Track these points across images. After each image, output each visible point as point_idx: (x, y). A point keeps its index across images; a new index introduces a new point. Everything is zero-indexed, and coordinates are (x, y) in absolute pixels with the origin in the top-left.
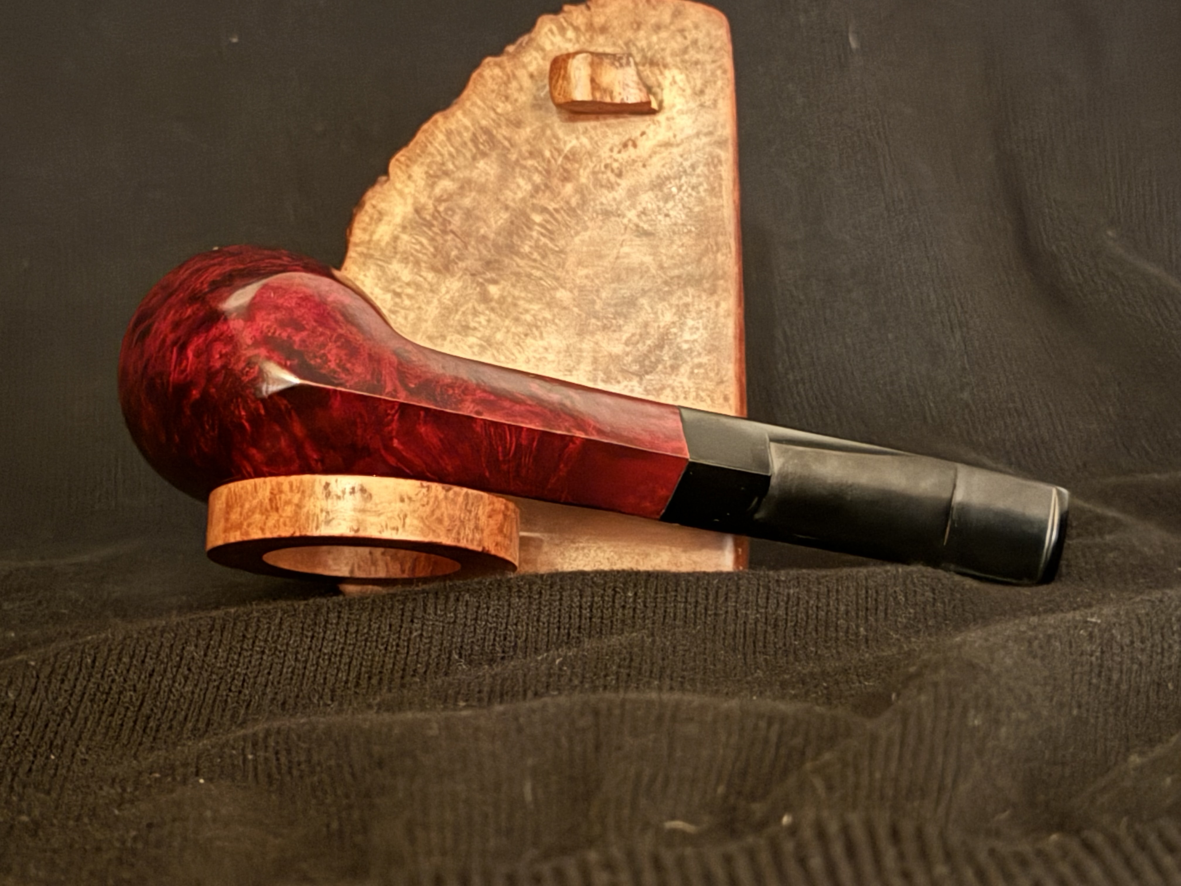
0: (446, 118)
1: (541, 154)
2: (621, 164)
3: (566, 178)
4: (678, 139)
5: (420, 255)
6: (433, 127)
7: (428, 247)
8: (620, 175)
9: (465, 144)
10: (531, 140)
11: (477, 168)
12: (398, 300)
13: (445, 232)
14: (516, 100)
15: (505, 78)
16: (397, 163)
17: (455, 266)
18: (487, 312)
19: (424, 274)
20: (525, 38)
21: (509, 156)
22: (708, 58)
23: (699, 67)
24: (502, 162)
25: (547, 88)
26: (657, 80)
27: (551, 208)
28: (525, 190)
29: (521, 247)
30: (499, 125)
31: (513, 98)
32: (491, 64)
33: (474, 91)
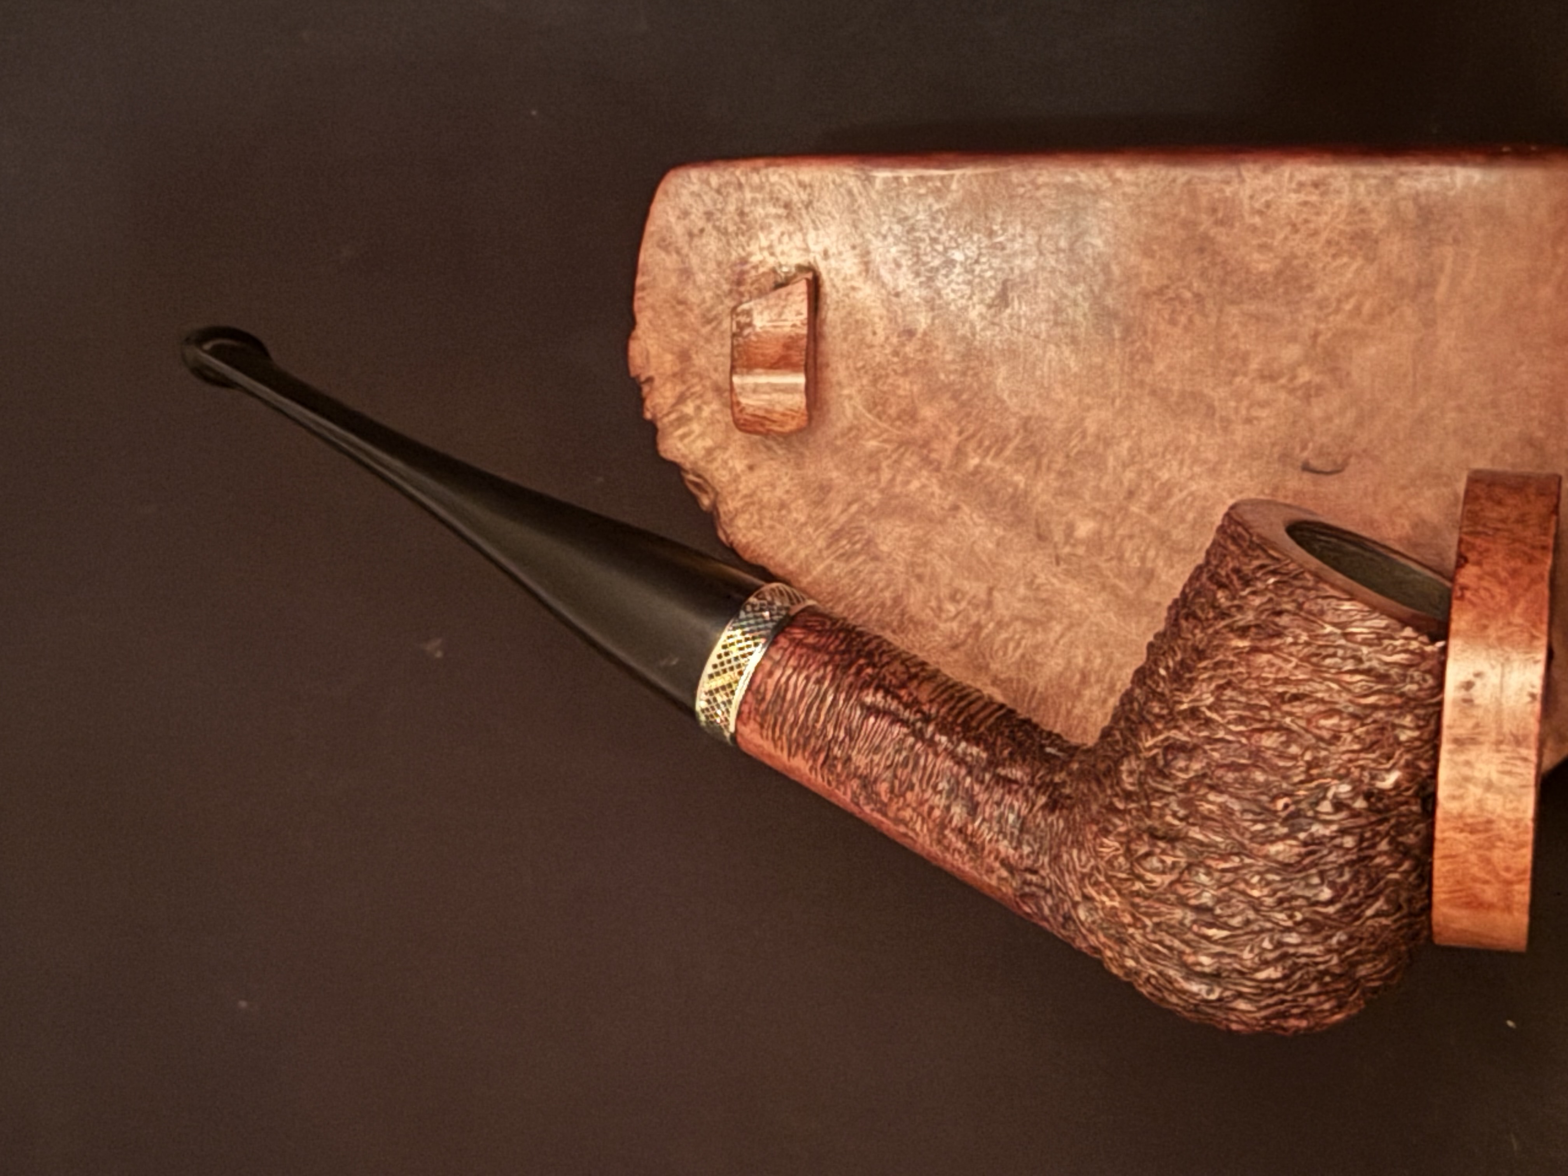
1: (872, 455)
2: (893, 331)
3: (912, 416)
4: (859, 241)
5: (1023, 642)
8: (910, 333)
9: (852, 571)
10: (851, 470)
11: (890, 555)
12: (1093, 679)
13: (989, 605)
14: (788, 492)
15: (753, 509)
17: (1043, 588)
18: (1117, 539)
19: (1052, 637)
21: (874, 504)
22: (734, 196)
23: (747, 210)
24: (883, 515)
25: (770, 443)
26: (764, 274)
27: (958, 440)
28: (928, 479)
29: (1016, 487)
30: (825, 520)
31: (785, 497)
32: (729, 531)
33: (771, 558)
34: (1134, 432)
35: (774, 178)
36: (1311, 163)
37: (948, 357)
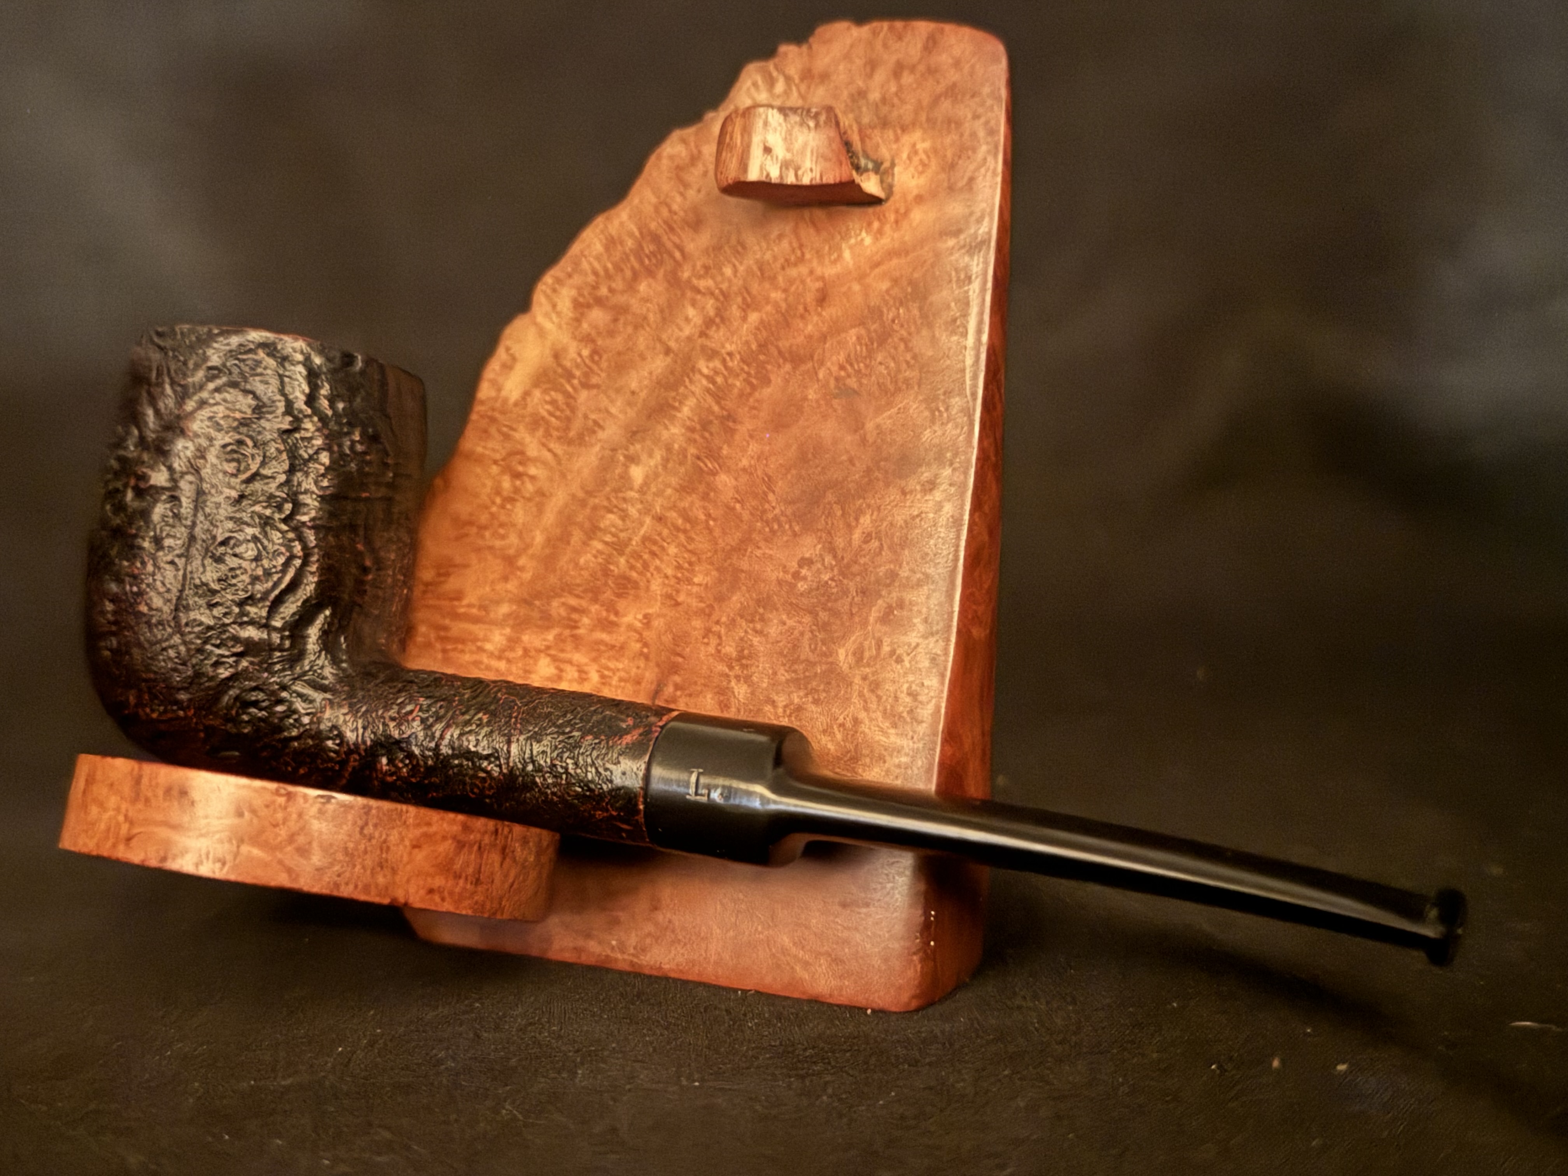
0: (607, 219)
4: (908, 244)
5: (553, 419)
6: (591, 234)
9: (627, 256)
10: (710, 250)
11: (638, 291)
12: (518, 483)
13: (586, 385)
16: (544, 287)
17: (593, 436)
18: (625, 506)
19: (553, 446)
21: (680, 274)
22: (967, 112)
24: (669, 282)
28: (694, 325)
29: (678, 410)
32: (676, 138)
33: (646, 181)
34: (711, 523)
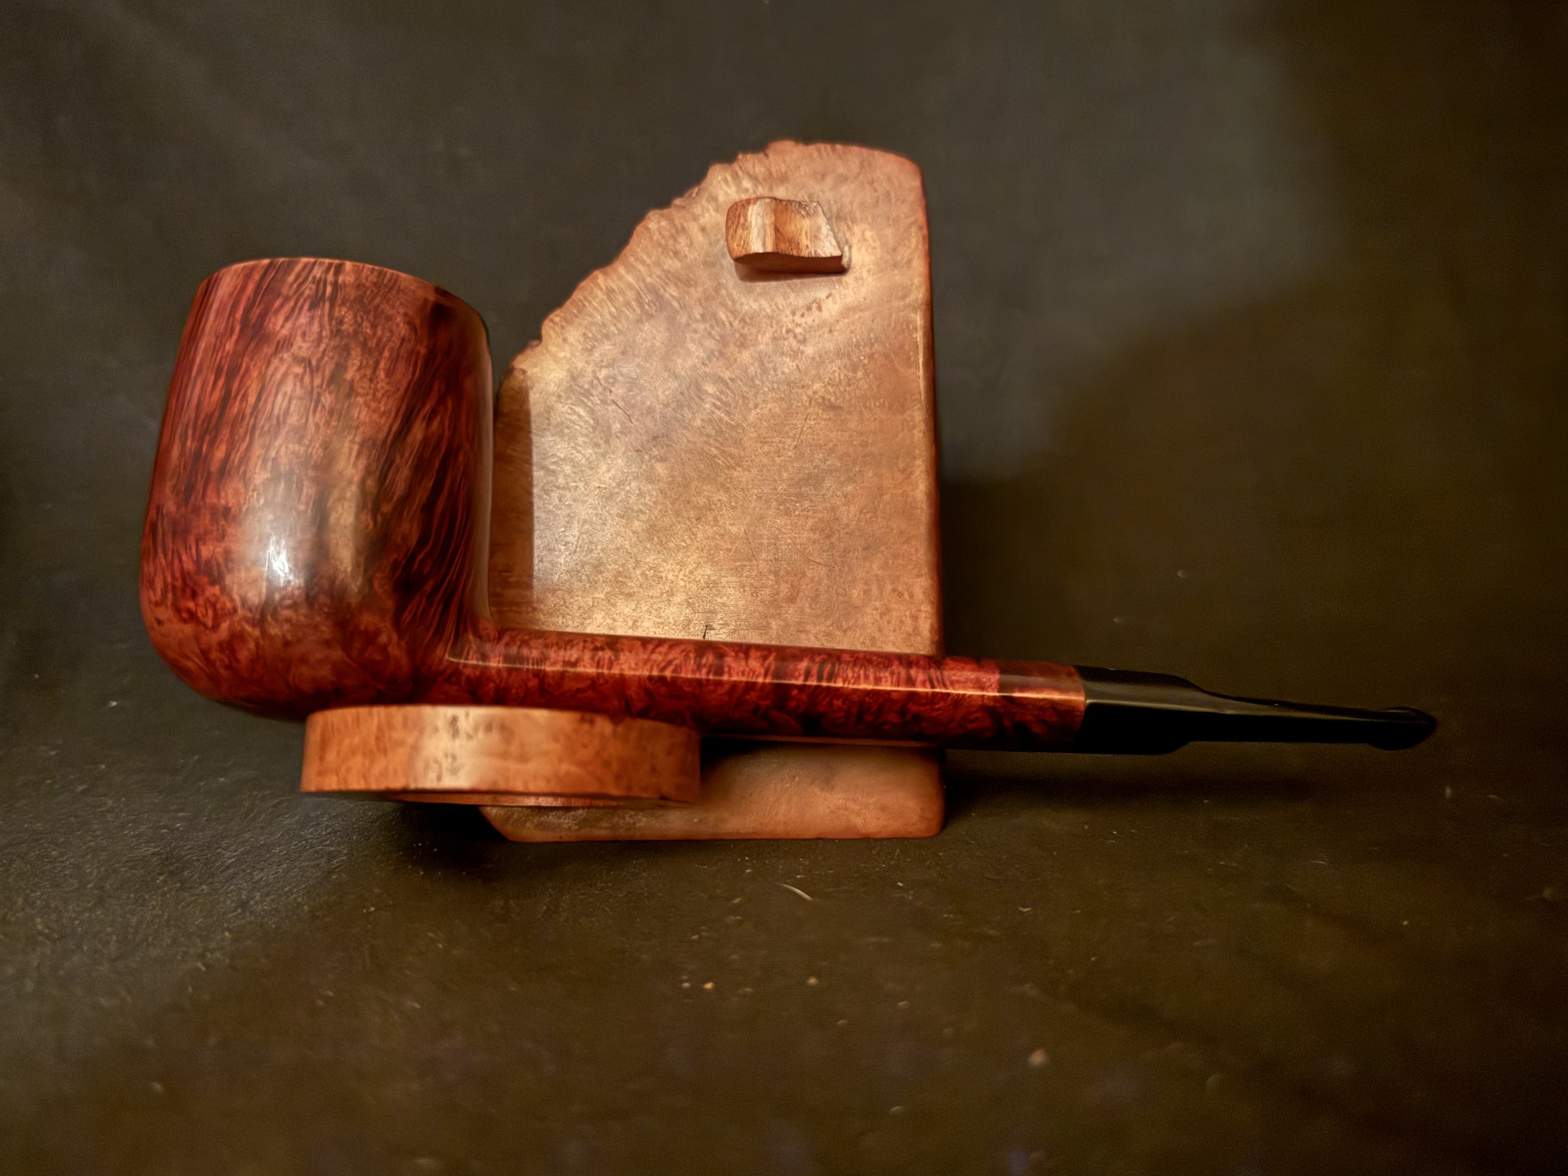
0: (606, 274)
1: (714, 315)
2: (805, 329)
3: (743, 345)
4: (870, 303)
5: (578, 427)
6: (592, 285)
7: (587, 418)
8: (804, 341)
9: (628, 304)
10: (703, 301)
11: (641, 331)
13: (605, 402)
14: (686, 256)
15: (674, 231)
16: (551, 324)
17: (617, 441)
19: (581, 449)
20: (696, 189)
21: (678, 317)
22: (901, 212)
23: (891, 222)
24: (670, 325)
25: (723, 243)
26: (844, 235)
27: (726, 377)
28: (697, 357)
30: (667, 284)
31: (682, 254)
32: (657, 216)
33: (638, 246)
35: (914, 241)
36: (932, 627)
37: (786, 370)
